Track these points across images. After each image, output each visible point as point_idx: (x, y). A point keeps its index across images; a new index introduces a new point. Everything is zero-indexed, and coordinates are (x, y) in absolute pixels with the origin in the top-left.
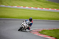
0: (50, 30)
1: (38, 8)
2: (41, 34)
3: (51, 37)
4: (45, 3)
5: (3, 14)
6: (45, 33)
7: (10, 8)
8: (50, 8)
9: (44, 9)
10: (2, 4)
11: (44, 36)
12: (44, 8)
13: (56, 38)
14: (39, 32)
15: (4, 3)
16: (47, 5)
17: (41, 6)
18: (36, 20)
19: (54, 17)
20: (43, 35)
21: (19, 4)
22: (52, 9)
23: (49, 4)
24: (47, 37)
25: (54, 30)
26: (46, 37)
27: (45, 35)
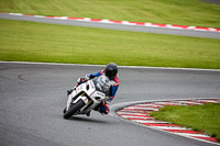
0: (192, 107)
1: (148, 25)
2: (157, 119)
4: (173, 6)
5: (17, 48)
6: (173, 116)
8: (191, 23)
9: (169, 26)
10: (13, 8)
11: (171, 128)
13: (213, 136)
14: (152, 115)
15: (20, 7)
16: (179, 11)
17: (159, 15)
18: (141, 70)
19: (205, 57)
20: (167, 125)
21: (76, 10)
23: (188, 8)
24: (182, 131)
25: (206, 106)
27: (174, 124)
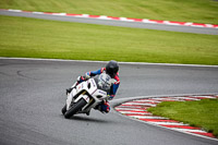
0: (189, 103)
1: (146, 21)
3: (193, 126)
5: (15, 44)
6: (170, 112)
7: (42, 20)
8: (189, 19)
9: (167, 22)
11: (168, 123)
12: (167, 18)
13: (210, 131)
14: (150, 111)
16: (177, 8)
17: (157, 11)
18: (138, 66)
19: (202, 53)
20: (165, 120)
21: (74, 6)
22: (195, 23)
24: (179, 127)
25: (203, 101)
26: (175, 126)
27: (171, 120)
